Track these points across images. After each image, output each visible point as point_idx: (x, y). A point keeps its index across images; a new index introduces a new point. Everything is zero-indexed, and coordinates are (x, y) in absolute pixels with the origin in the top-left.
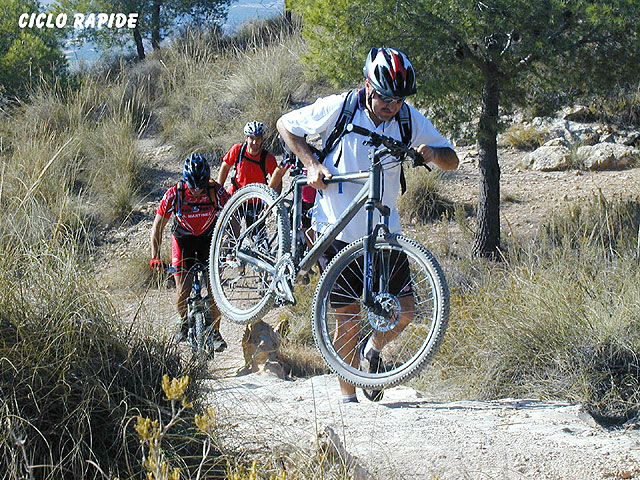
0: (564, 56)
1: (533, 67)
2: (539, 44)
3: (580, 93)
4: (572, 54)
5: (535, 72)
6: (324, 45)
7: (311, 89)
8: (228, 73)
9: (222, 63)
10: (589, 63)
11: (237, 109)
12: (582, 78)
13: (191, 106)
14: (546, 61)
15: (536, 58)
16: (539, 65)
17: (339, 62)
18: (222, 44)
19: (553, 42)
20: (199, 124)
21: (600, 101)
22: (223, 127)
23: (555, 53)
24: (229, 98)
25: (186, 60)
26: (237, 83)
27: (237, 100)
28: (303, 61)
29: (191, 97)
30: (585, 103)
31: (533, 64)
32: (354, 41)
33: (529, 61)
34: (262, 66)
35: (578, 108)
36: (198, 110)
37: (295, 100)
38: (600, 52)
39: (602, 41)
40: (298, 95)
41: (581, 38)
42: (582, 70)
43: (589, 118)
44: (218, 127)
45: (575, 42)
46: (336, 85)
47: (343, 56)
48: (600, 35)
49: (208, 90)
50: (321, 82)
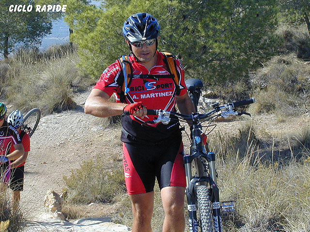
0: (202, 67)
1: (188, 72)
2: (191, 61)
3: (210, 85)
4: (206, 66)
5: (189, 74)
6: (88, 59)
7: (82, 79)
8: (41, 70)
9: (38, 65)
10: (214, 71)
11: (45, 88)
12: (211, 77)
13: (23, 86)
14: (194, 69)
15: (189, 67)
16: (191, 71)
17: (95, 67)
18: (38, 57)
19: (197, 60)
20: (26, 95)
21: (219, 89)
22: (38, 97)
23: (198, 65)
24: (41, 83)
25: (20, 64)
26: (45, 76)
27: (45, 84)
28: (77, 66)
29: (22, 82)
30: (212, 89)
31: (188, 70)
32: (103, 57)
33: (186, 69)
34: (57, 68)
35: (209, 92)
36: (26, 88)
37: (73, 85)
38: (220, 65)
39: (221, 60)
40: (75, 82)
41: (211, 59)
42: (211, 74)
43: (214, 97)
44: (35, 97)
45: (208, 61)
46: (93, 78)
47: (97, 65)
48: (220, 57)
49: (31, 79)
50: (86, 76)
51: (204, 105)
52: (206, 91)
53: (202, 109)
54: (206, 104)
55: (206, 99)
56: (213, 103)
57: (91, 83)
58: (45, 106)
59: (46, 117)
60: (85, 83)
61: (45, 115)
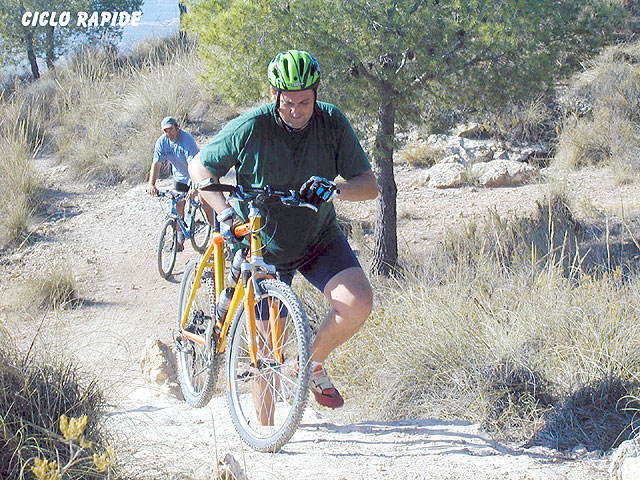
0: (458, 75)
1: (427, 86)
2: (434, 63)
3: (474, 111)
4: (466, 72)
5: (430, 90)
6: (219, 64)
7: (208, 108)
8: (124, 92)
9: (117, 81)
10: (482, 82)
11: (134, 127)
12: (476, 96)
13: (87, 125)
14: (441, 80)
15: (431, 77)
16: (433, 83)
17: (235, 81)
18: (117, 63)
19: (447, 60)
20: (95, 144)
21: (493, 118)
22: (119, 146)
23: (449, 71)
24: (125, 117)
25: (81, 79)
26: (133, 103)
27: (134, 120)
28: (199, 80)
29: (86, 117)
30: (479, 120)
31: (428, 82)
32: (250, 60)
33: (424, 81)
34: (157, 86)
35: (472, 126)
36: (94, 129)
37: (191, 119)
38: (494, 70)
39: (495, 60)
40: (194, 114)
41: (474, 57)
42: (477, 88)
43: (484, 135)
44: (114, 146)
45: (469, 61)
46: (232, 105)
47: (238, 76)
48: (493, 54)
49: (104, 110)
50: (217, 101)
51: (463, 152)
52: (466, 123)
53: (459, 161)
54: (467, 151)
55: (465, 140)
56: (481, 149)
57: (228, 115)
58: (135, 166)
59: (138, 188)
60: (215, 116)
61: (136, 184)
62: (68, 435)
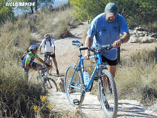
0: (137, 15)
1: (129, 17)
2: (130, 12)
3: (140, 24)
4: (139, 14)
5: (129, 19)
6: (78, 11)
7: (74, 22)
8: (54, 17)
9: (52, 14)
11: (56, 26)
12: (141, 20)
13: (45, 25)
14: (132, 16)
15: (130, 15)
16: (130, 17)
17: (82, 15)
18: (52, 10)
19: (134, 11)
20: (47, 30)
21: (145, 26)
22: (52, 30)
23: (134, 14)
24: (54, 23)
25: (44, 14)
26: (56, 20)
27: (56, 24)
28: (72, 15)
29: (45, 23)
30: (141, 26)
32: (85, 10)
33: (128, 16)
34: (62, 16)
36: (46, 26)
37: (70, 24)
38: (145, 14)
39: (146, 11)
40: (71, 23)
41: (141, 11)
42: (141, 18)
43: (142, 30)
44: (51, 30)
45: (139, 12)
46: (80, 21)
47: (82, 14)
48: (145, 10)
49: (49, 21)
50: (77, 20)
51: (137, 34)
52: (138, 27)
53: (136, 36)
54: (138, 34)
55: (138, 31)
56: (142, 33)
57: (79, 23)
58: (56, 35)
59: (57, 41)
60: (76, 24)
61: (56, 40)
62: (42, 100)
